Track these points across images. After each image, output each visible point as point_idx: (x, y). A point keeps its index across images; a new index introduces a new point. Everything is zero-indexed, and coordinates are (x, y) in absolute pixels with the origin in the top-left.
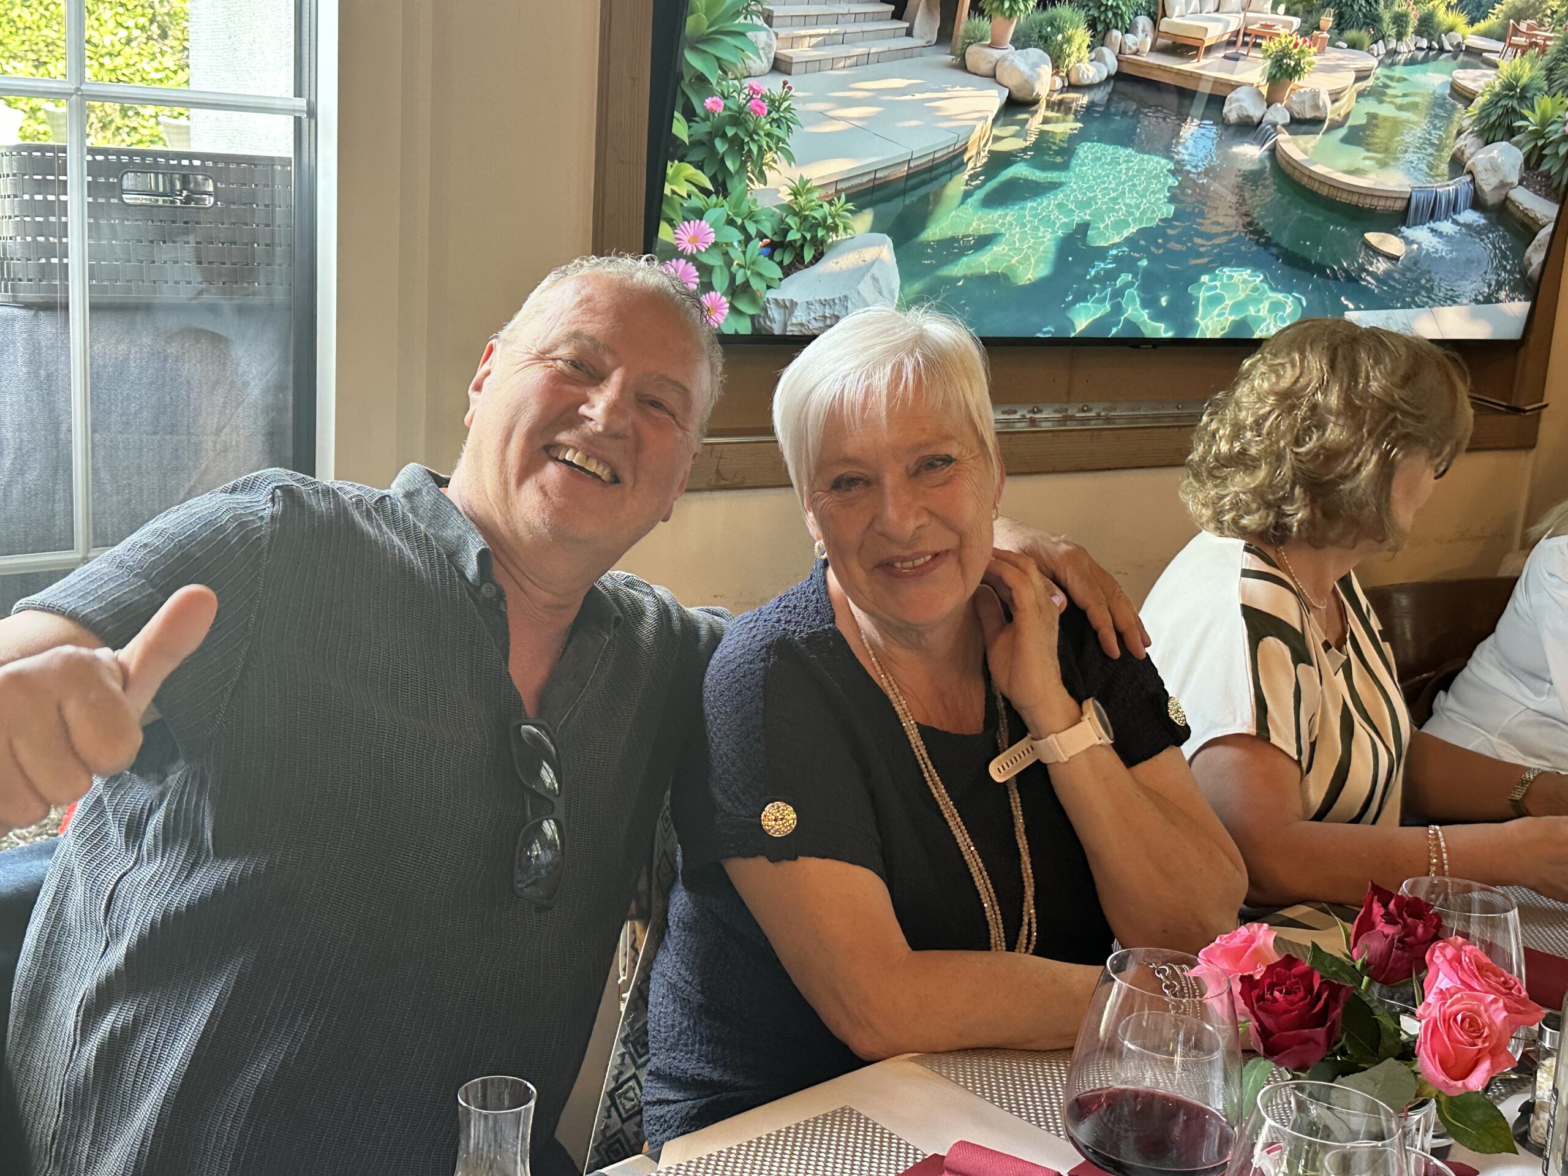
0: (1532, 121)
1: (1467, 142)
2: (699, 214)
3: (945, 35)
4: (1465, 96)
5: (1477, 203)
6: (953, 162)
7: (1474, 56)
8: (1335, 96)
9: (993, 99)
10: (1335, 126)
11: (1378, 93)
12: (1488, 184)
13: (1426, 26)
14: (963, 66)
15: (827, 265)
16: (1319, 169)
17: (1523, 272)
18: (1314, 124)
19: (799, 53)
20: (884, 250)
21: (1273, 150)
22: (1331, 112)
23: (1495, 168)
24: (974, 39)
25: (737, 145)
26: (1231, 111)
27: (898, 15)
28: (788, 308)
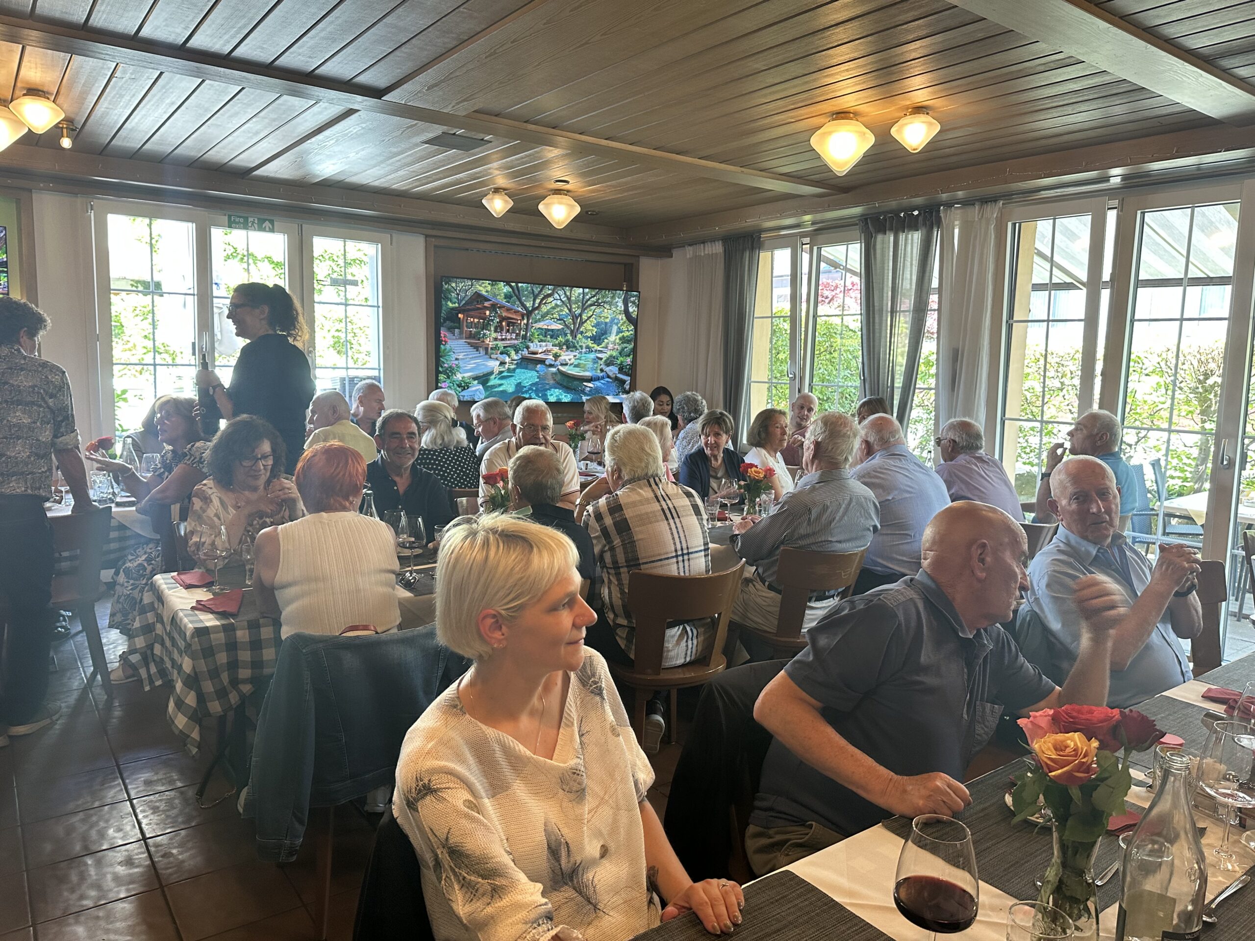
0: (619, 362)
1: (603, 367)
3: (486, 353)
4: (601, 359)
5: (609, 377)
6: (492, 373)
7: (601, 352)
8: (570, 360)
9: (498, 363)
10: (571, 365)
11: (580, 359)
12: (611, 374)
13: (588, 347)
14: (491, 358)
15: (470, 389)
16: (570, 372)
18: (566, 364)
19: (460, 357)
20: (481, 387)
21: (558, 369)
22: (569, 362)
23: (611, 371)
24: (492, 354)
25: (450, 371)
26: (547, 363)
27: (477, 351)
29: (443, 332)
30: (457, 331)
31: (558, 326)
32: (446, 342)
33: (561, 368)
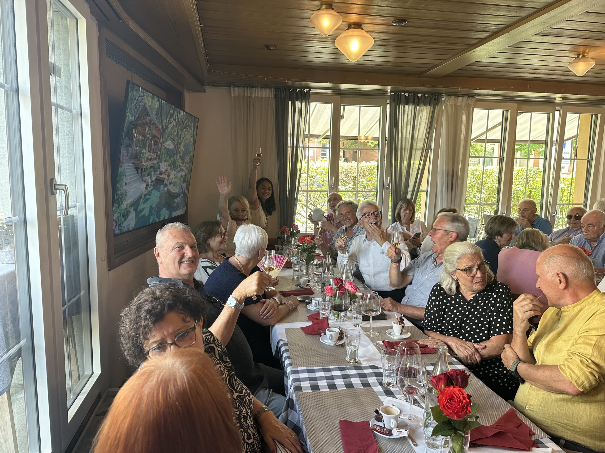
0: (187, 179)
1: (182, 183)
2: (116, 212)
3: (141, 176)
4: (182, 177)
5: (183, 193)
6: (140, 197)
7: (183, 170)
8: (173, 179)
9: (145, 185)
11: (176, 177)
12: (183, 190)
13: (180, 166)
14: (143, 180)
15: (128, 218)
16: (171, 190)
18: (171, 183)
19: (128, 181)
21: (168, 188)
22: (172, 181)
23: (184, 187)
24: (144, 176)
25: (121, 199)
26: (165, 183)
27: (137, 173)
28: (124, 227)
30: (130, 149)
31: (172, 146)
32: (122, 162)
33: (170, 187)
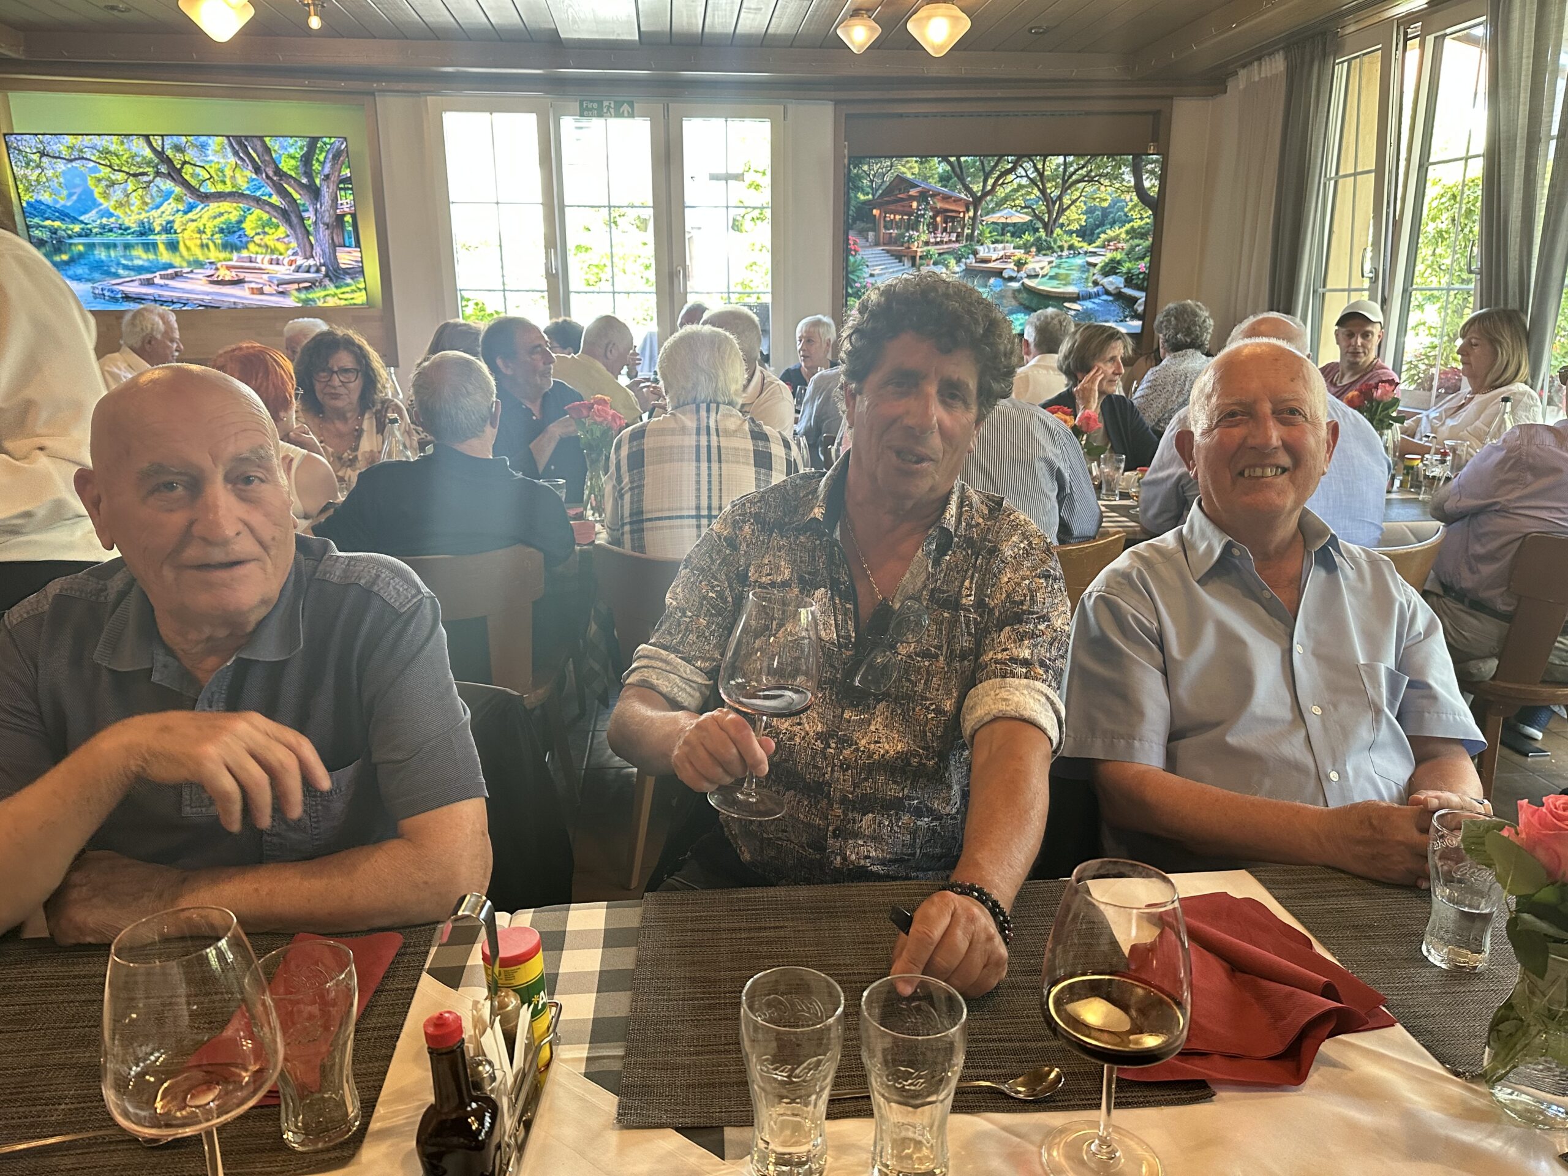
0: (1124, 270)
1: (1098, 277)
3: (914, 265)
5: (1107, 293)
8: (1042, 268)
10: (1043, 276)
12: (1111, 288)
13: (1071, 247)
16: (1042, 288)
17: (1136, 311)
18: (1037, 276)
21: (1023, 284)
22: (1041, 273)
23: (1111, 283)
24: (921, 265)
26: (1006, 274)
27: (900, 262)
29: (852, 236)
30: (871, 234)
31: (1024, 218)
32: (856, 251)
33: (1027, 282)
